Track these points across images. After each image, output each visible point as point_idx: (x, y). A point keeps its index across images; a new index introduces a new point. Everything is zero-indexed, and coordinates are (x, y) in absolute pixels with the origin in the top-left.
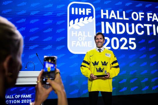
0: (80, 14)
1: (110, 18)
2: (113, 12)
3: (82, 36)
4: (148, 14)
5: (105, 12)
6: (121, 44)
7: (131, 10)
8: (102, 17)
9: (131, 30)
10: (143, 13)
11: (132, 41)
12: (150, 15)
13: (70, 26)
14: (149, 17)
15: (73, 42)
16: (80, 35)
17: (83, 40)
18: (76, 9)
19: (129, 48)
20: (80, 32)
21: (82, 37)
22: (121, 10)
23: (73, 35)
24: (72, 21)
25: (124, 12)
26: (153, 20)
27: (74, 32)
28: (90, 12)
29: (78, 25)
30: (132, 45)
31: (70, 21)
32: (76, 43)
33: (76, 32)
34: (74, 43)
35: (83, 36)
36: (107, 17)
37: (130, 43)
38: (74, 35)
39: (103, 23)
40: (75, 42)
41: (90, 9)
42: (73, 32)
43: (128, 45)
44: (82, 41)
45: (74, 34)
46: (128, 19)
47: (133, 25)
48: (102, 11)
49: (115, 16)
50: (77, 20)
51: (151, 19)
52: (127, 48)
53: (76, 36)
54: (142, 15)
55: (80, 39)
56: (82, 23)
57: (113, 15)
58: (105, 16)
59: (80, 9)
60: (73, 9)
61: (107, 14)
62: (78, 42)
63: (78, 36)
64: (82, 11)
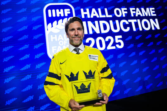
0: (58, 16)
1: (92, 17)
2: (94, 10)
3: (63, 40)
4: (131, 9)
5: (85, 11)
6: (107, 43)
7: (113, 7)
8: (83, 17)
9: (115, 28)
10: (126, 9)
11: (119, 39)
12: (133, 11)
13: (48, 30)
14: (132, 13)
15: (53, 47)
16: (61, 39)
17: (65, 44)
18: (54, 11)
19: (116, 47)
20: (60, 36)
21: (63, 41)
22: (103, 7)
23: (52, 40)
24: (50, 24)
25: (106, 10)
26: (137, 15)
27: (53, 37)
28: (69, 13)
29: (56, 28)
30: (120, 44)
32: (57, 48)
33: (56, 36)
34: (54, 48)
35: (64, 40)
36: (89, 17)
37: (117, 41)
38: (54, 40)
39: (84, 23)
40: (56, 47)
42: (52, 36)
43: (114, 44)
44: (64, 45)
45: (54, 38)
46: (111, 16)
47: (117, 22)
48: (82, 10)
49: (96, 15)
50: (55, 22)
51: (135, 14)
52: (114, 48)
53: (56, 40)
54: (125, 11)
55: (61, 43)
57: (94, 13)
58: (86, 15)
59: (58, 10)
60: (49, 11)
61: (88, 12)
62: (59, 47)
63: (59, 40)
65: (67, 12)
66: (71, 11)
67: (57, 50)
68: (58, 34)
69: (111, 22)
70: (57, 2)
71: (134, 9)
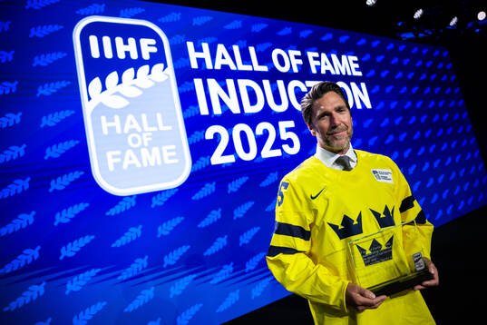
0: (121, 56)
1: (218, 67)
2: (221, 49)
3: (139, 130)
4: (311, 55)
5: (198, 49)
6: (261, 141)
7: (269, 45)
8: (194, 65)
9: (278, 101)
10: (299, 53)
11: (288, 130)
12: (315, 59)
13: (89, 99)
14: (313, 64)
15: (109, 154)
16: (133, 127)
17: (146, 144)
18: (106, 40)
19: (282, 150)
20: (130, 117)
21: (141, 134)
23: (105, 132)
24: (96, 82)
25: (252, 50)
26: (323, 72)
27: (108, 121)
28: (154, 50)
29: (117, 93)
30: (290, 143)
31: (88, 82)
32: (122, 157)
33: (117, 118)
34: (114, 157)
35: (143, 131)
36: (209, 66)
37: (284, 136)
38: (112, 129)
39: (198, 83)
40: (118, 153)
41: (153, 42)
42: (103, 118)
43: (278, 144)
44: (143, 146)
45: (111, 124)
46: (264, 69)
47: (280, 83)
48: (190, 45)
49: (228, 61)
50: (113, 77)
51: (318, 68)
52: (277, 153)
53: (119, 131)
54: (297, 57)
55: (135, 141)
56: (134, 85)
57: (223, 58)
58: (201, 61)
59: (119, 40)
60: (93, 40)
61: (206, 54)
62: (129, 153)
63: (126, 131)
64: (126, 48)
65: (148, 47)
66: (159, 44)
67: (121, 164)
68: (123, 113)
69: (266, 83)
70: (117, 15)
71: (316, 55)
